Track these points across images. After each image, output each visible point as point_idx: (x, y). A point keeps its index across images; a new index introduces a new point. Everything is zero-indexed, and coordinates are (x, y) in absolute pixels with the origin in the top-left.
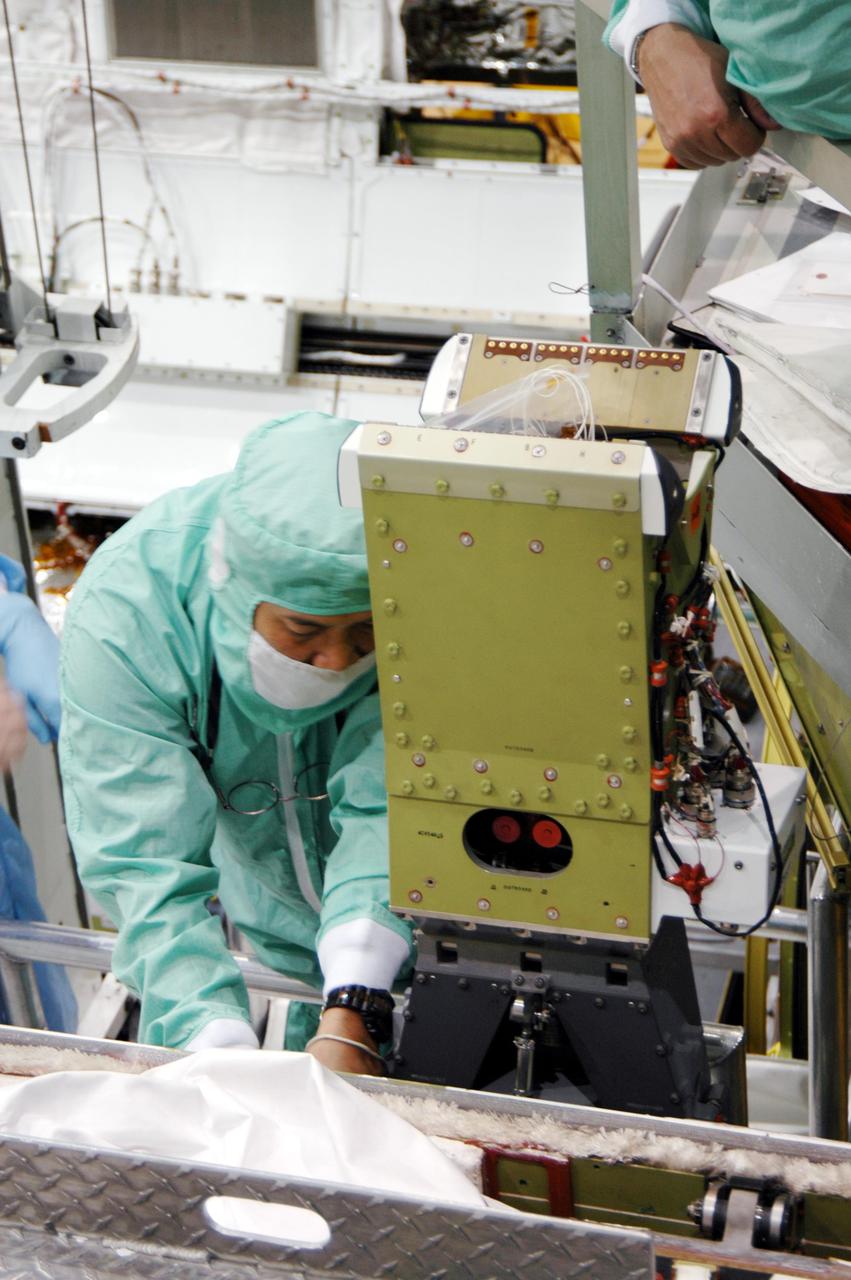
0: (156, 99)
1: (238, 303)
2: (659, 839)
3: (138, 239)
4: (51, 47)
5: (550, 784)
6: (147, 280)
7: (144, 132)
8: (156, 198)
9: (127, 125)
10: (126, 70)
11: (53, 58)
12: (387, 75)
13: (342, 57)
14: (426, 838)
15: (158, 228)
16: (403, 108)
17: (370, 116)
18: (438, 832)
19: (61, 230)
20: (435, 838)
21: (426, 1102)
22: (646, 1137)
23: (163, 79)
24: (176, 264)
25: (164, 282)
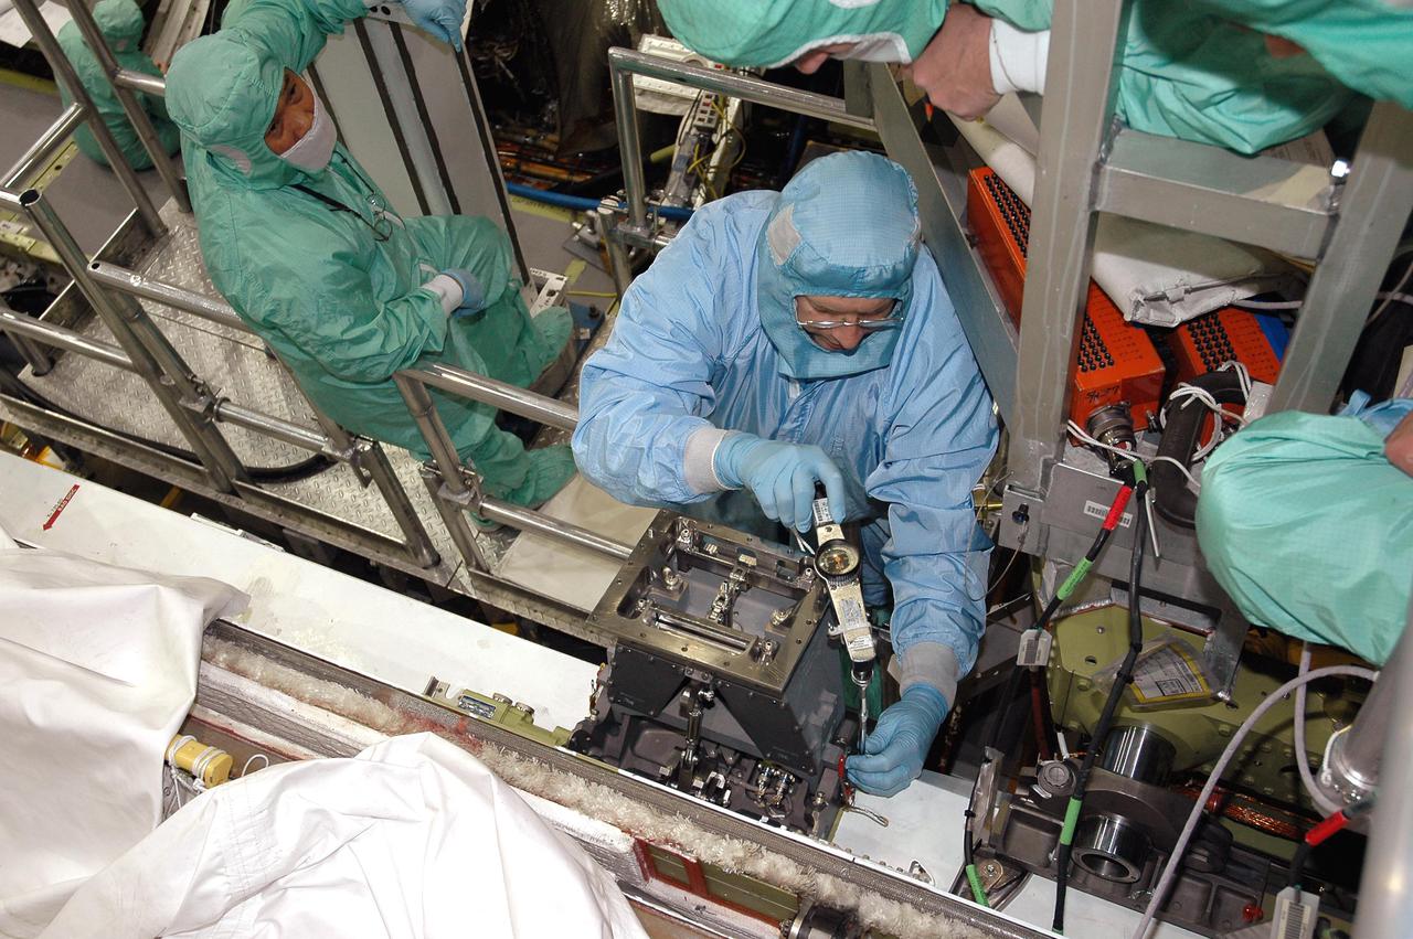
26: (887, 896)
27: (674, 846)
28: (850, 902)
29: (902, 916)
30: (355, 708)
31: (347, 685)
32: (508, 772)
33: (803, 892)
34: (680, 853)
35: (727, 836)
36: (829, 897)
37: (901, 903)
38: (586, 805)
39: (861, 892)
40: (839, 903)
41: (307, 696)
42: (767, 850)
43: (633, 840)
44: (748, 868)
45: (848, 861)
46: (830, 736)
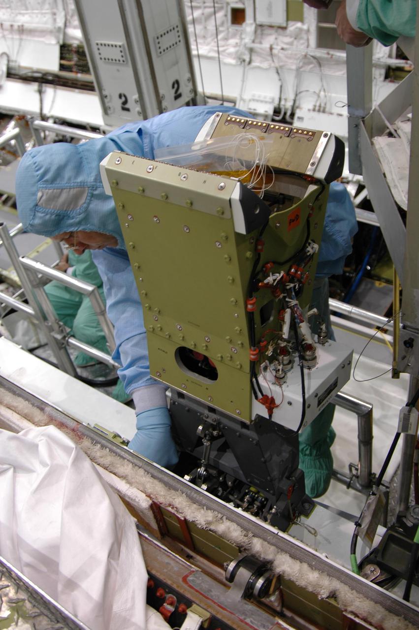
0: (327, 59)
1: (340, 117)
2: (254, 379)
3: (316, 97)
4: (302, 44)
5: (207, 344)
6: (317, 108)
7: (322, 68)
8: (323, 86)
9: (317, 65)
10: (319, 50)
11: (302, 47)
12: (390, 56)
13: (378, 51)
14: (161, 351)
15: (322, 93)
16: (393, 66)
17: (384, 68)
18: (166, 351)
19: (298, 93)
20: (164, 353)
21: (140, 469)
22: (221, 518)
23: (328, 54)
24: (325, 104)
25: (322, 109)
26: (293, 556)
27: (173, 508)
28: (270, 557)
29: (300, 570)
30: (26, 411)
31: (27, 399)
32: (93, 454)
33: (242, 547)
34: (176, 513)
35: (205, 507)
36: (258, 552)
37: (301, 562)
38: (130, 478)
39: (278, 552)
40: (262, 556)
41: (5, 402)
42: (227, 518)
43: (151, 502)
44: (212, 527)
45: (274, 533)
46: (286, 474)
